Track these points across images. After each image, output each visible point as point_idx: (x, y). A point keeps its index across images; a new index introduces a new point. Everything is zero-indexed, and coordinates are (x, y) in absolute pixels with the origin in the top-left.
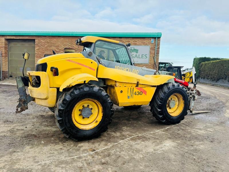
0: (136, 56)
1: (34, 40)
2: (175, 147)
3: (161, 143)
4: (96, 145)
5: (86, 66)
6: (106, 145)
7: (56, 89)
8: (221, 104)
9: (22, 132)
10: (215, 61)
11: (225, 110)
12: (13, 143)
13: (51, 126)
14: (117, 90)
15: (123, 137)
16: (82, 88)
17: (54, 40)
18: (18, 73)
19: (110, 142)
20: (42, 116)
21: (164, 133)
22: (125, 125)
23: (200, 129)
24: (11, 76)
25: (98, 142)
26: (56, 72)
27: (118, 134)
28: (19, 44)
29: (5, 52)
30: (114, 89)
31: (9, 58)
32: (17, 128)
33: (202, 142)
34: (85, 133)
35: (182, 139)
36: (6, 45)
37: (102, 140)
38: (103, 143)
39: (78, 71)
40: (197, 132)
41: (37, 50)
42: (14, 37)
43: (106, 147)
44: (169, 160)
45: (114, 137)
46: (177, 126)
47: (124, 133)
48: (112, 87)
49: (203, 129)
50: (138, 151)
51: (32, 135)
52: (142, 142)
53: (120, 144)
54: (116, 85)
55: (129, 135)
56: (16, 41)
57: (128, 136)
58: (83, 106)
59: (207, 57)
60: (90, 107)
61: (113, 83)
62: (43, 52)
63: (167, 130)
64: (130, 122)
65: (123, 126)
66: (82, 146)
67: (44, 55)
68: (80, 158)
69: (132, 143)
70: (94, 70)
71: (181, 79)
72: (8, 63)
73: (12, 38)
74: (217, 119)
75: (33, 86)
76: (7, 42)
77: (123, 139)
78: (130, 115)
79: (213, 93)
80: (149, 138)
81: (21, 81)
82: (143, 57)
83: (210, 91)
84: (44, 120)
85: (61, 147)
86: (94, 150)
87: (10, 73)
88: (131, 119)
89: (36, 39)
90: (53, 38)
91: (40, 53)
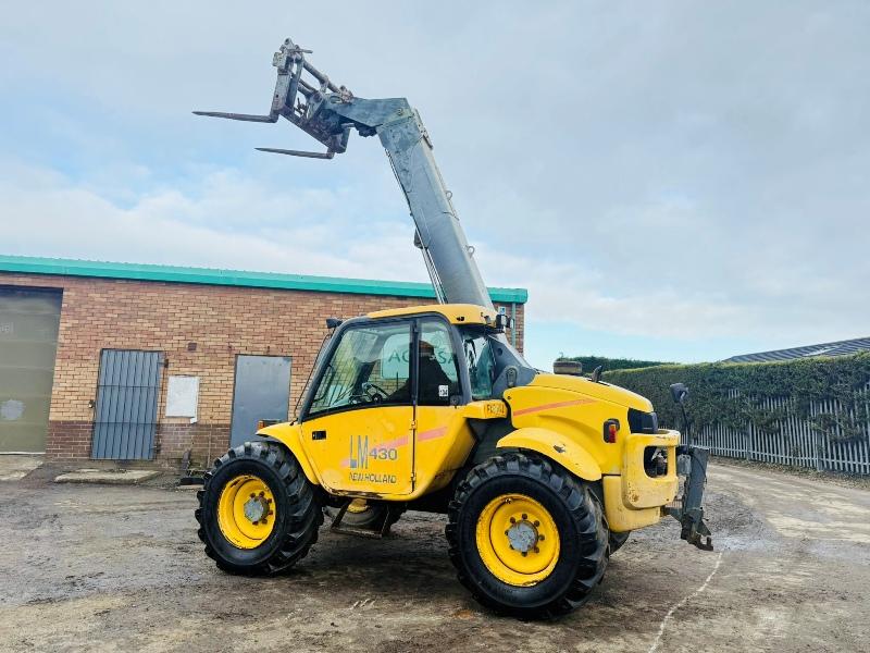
1: (60, 291)
11: (764, 520)
17: (152, 294)
41: (68, 329)
59: (598, 355)
62: (95, 338)
67: (98, 351)
89: (68, 290)
90: (144, 288)
91: (80, 341)
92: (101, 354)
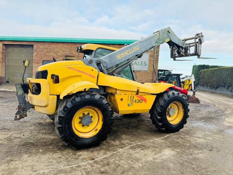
0: (135, 63)
1: (32, 46)
2: (174, 156)
3: (160, 151)
4: (95, 153)
5: (86, 74)
6: (105, 154)
7: (56, 96)
8: (220, 112)
9: (20, 140)
10: (214, 69)
11: (224, 118)
12: (10, 152)
13: (50, 134)
14: (118, 97)
15: (122, 146)
16: (83, 95)
17: (53, 46)
18: (15, 78)
19: (109, 150)
20: (40, 123)
21: (163, 141)
22: (125, 133)
23: (199, 138)
24: (8, 82)
25: (97, 150)
26: (56, 79)
27: (117, 143)
28: (17, 50)
29: (2, 57)
30: (114, 96)
31: (7, 64)
32: (14, 135)
33: (201, 151)
34: (85, 142)
35: (182, 148)
36: (3, 50)
37: (101, 149)
38: (102, 152)
39: (79, 78)
40: (196, 140)
41: (35, 55)
42: (12, 42)
43: (105, 156)
44: (169, 169)
45: (113, 146)
46: (176, 134)
47: (123, 142)
48: (113, 94)
49: (202, 138)
50: (137, 160)
51: (29, 143)
52: (142, 151)
53: (119, 152)
54: (116, 93)
55: (129, 144)
56: (13, 46)
57: (127, 144)
58: (84, 114)
60: (91, 115)
61: (113, 91)
62: (41, 58)
63: (166, 139)
64: (129, 130)
65: (123, 135)
66: (81, 155)
67: (42, 61)
68: (79, 166)
69: (131, 151)
70: (95, 77)
71: (181, 86)
72: (4, 68)
73: (10, 43)
74: (216, 127)
75: (33, 93)
76: (4, 48)
77: (122, 148)
78: (129, 123)
79: (212, 100)
80: (148, 147)
81: (21, 88)
82: (142, 64)
83: (209, 99)
84: (42, 128)
85: (60, 156)
86: (93, 159)
87: (7, 78)
88: (130, 127)
89: (35, 45)
90: (52, 44)
91: (38, 58)
92: (43, 62)
